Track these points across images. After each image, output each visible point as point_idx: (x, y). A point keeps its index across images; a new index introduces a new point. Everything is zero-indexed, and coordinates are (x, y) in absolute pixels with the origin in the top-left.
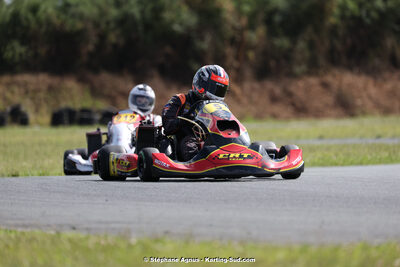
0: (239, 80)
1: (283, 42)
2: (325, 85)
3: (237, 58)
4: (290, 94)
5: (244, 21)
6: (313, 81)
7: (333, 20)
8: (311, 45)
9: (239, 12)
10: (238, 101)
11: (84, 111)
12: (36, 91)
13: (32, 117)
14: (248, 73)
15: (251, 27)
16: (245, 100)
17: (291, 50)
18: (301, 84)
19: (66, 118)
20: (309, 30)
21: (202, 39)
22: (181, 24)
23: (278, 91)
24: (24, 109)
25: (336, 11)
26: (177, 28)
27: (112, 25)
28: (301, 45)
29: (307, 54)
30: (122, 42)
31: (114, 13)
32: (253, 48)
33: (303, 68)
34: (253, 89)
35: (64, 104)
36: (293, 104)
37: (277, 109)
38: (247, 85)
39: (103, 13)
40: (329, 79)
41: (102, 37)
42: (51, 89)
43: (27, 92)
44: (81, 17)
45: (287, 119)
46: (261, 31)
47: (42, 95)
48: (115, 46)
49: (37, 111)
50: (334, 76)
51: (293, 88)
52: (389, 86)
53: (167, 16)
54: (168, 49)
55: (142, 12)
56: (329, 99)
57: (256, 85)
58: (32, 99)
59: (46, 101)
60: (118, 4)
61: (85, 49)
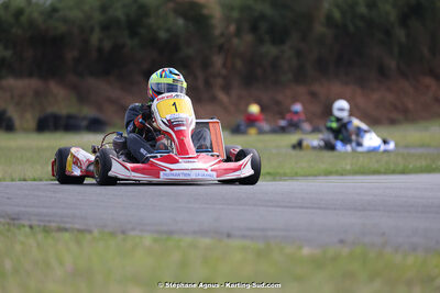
0: (226, 88)
1: (270, 50)
2: (313, 95)
3: (224, 65)
4: (278, 103)
5: (232, 28)
6: (301, 90)
7: (319, 28)
8: (299, 54)
9: (227, 19)
10: (226, 109)
11: (70, 117)
12: (22, 96)
13: (17, 123)
15: (239, 34)
16: (232, 109)
17: (277, 58)
18: (289, 92)
21: (189, 45)
22: (167, 31)
23: (265, 98)
24: (9, 114)
26: (162, 35)
27: (97, 30)
28: (288, 53)
29: (295, 62)
30: (107, 45)
31: (98, 16)
33: (290, 76)
35: (50, 110)
38: (234, 93)
39: (88, 18)
40: (317, 88)
41: (86, 42)
42: (37, 94)
43: (12, 97)
44: (65, 20)
46: (249, 38)
47: (28, 100)
48: (100, 50)
49: (22, 116)
50: (322, 85)
51: (280, 97)
52: (376, 96)
53: (152, 20)
54: (155, 55)
56: (317, 108)
57: (244, 93)
58: (18, 104)
59: (32, 106)
60: (104, 9)
61: (71, 55)
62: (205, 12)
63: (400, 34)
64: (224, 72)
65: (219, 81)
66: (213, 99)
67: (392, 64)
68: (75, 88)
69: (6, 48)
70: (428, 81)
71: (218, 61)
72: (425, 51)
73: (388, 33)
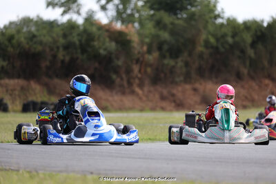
0: (141, 86)
1: (171, 62)
2: (195, 90)
3: (140, 71)
4: (173, 95)
5: (145, 48)
6: (188, 87)
7: (200, 48)
8: (187, 64)
9: (142, 43)
10: (140, 99)
11: (43, 103)
12: (13, 90)
13: (10, 107)
14: (147, 82)
15: (149, 52)
16: (144, 98)
17: (173, 67)
18: (180, 89)
19: (31, 107)
20: (186, 54)
21: (118, 59)
22: (105, 49)
23: (165, 92)
24: (5, 101)
25: (202, 43)
26: (102, 52)
27: (61, 49)
28: (180, 63)
29: (184, 70)
30: (67, 59)
31: (62, 41)
32: (151, 66)
33: (182, 78)
34: (150, 91)
35: (30, 99)
36: (175, 101)
37: (164, 104)
38: (146, 89)
39: (55, 42)
40: (197, 85)
41: (55, 56)
42: (22, 88)
43: (7, 91)
44: (41, 43)
45: (171, 111)
46: (156, 54)
47: (17, 93)
48: (63, 62)
49: (13, 103)
50: (201, 84)
51: (174, 91)
53: (96, 43)
54: (97, 65)
55: (80, 41)
56: (197, 99)
57: (152, 89)
58: (11, 95)
59: (19, 96)
60: (65, 36)
61: (44, 64)
62: (128, 38)
63: (251, 52)
64: (139, 75)
65: (137, 81)
66: (133, 92)
67: (245, 71)
68: (46, 85)
69: (4, 60)
70: (267, 81)
71: (136, 68)
72: (266, 63)
73: (243, 51)
